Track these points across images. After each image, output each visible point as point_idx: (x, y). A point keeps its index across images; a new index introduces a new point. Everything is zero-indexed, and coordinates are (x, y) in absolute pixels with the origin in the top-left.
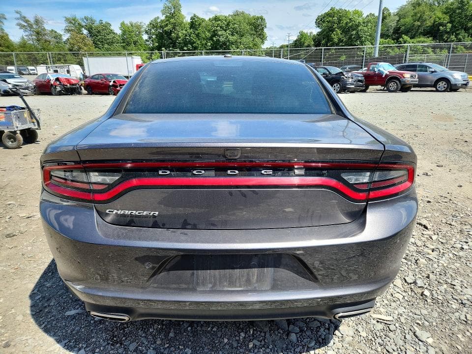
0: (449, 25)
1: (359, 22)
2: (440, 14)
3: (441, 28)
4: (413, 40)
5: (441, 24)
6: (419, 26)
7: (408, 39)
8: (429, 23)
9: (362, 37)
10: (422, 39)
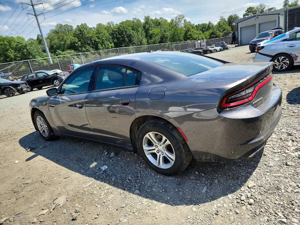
0: (79, 43)
1: (25, 44)
2: (72, 37)
3: (76, 44)
4: (64, 53)
5: (75, 43)
6: (64, 44)
7: (61, 52)
8: (68, 42)
9: (32, 53)
10: (69, 51)
